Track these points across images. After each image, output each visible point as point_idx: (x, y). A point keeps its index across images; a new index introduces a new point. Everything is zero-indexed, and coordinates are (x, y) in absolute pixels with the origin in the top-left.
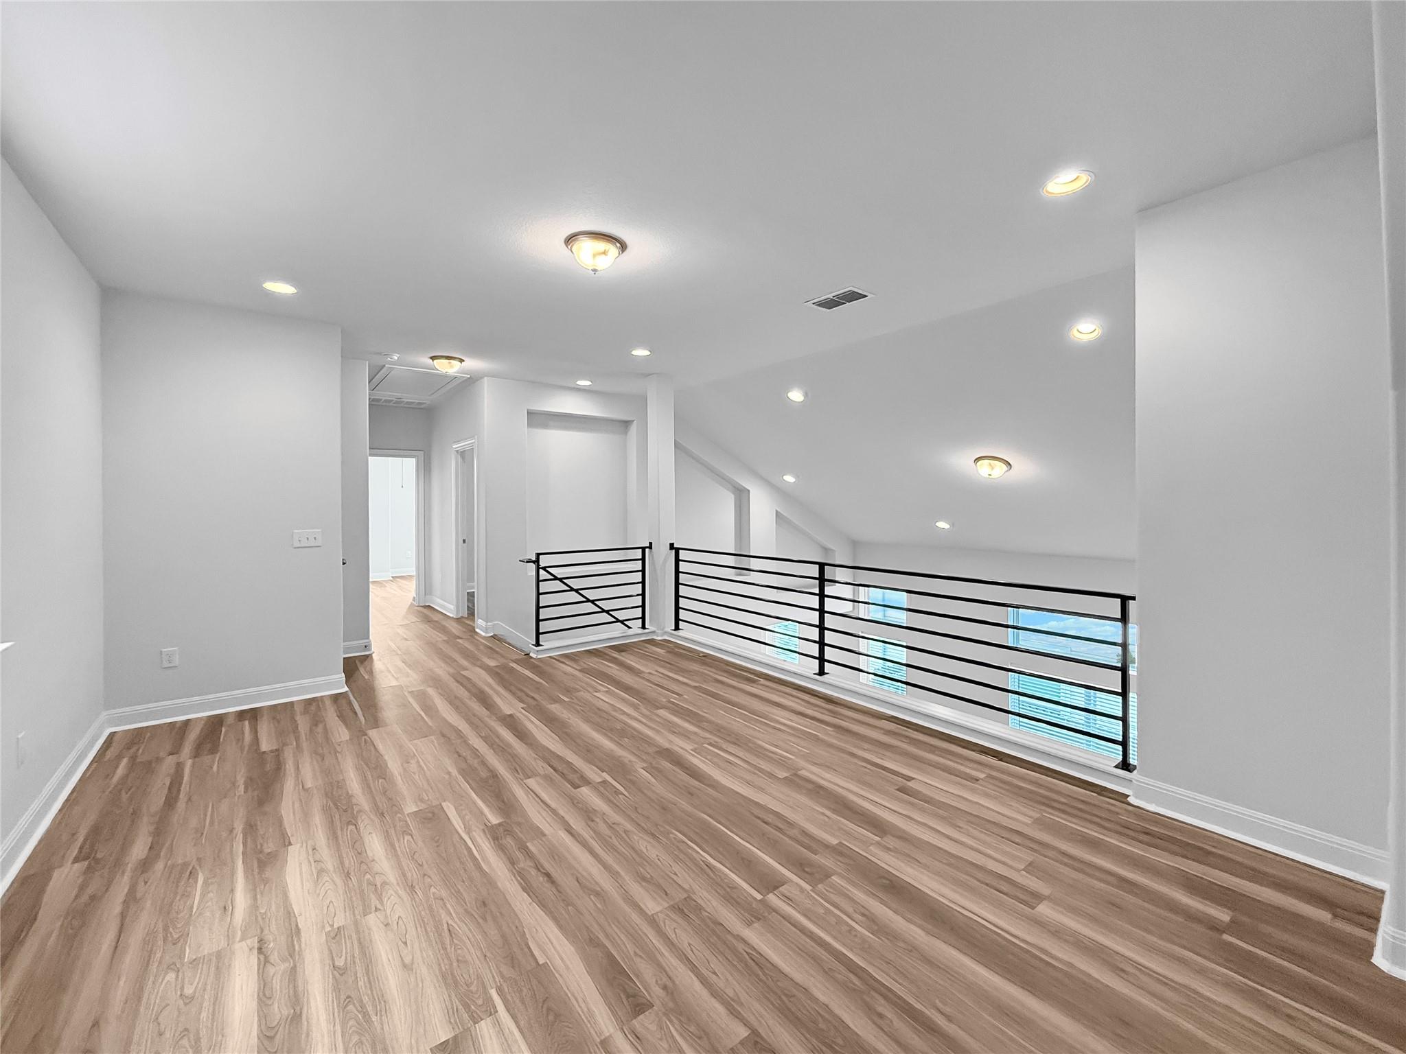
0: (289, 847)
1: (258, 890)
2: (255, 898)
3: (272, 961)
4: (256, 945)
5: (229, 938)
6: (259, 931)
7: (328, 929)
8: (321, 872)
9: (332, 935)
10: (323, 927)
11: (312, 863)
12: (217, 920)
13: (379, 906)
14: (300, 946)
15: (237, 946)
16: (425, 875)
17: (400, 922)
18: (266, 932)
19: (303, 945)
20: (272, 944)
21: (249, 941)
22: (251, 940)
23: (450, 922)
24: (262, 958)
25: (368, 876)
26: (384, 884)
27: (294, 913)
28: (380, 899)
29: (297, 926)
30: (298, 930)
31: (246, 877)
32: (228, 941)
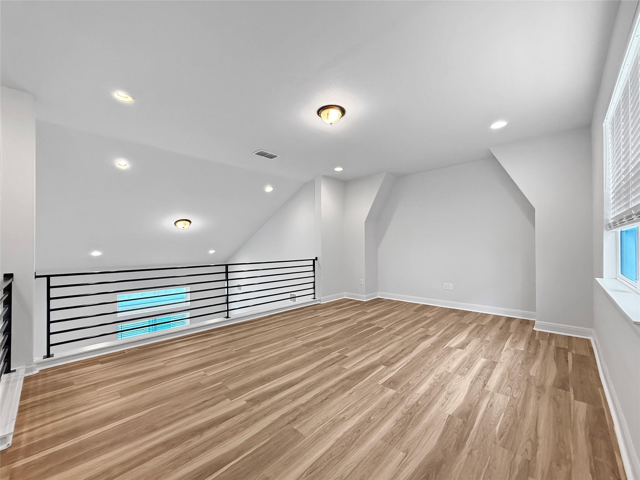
0: (451, 414)
1: (475, 404)
2: (478, 402)
3: (483, 380)
4: (486, 387)
5: (493, 396)
6: (483, 390)
7: (463, 377)
8: (449, 394)
9: (463, 375)
10: (464, 378)
11: (449, 399)
12: (495, 403)
13: (445, 372)
14: (474, 378)
15: (491, 390)
16: (424, 370)
17: (445, 366)
18: (481, 388)
19: (473, 378)
20: (481, 384)
21: (487, 389)
22: (486, 389)
23: (435, 358)
24: (485, 383)
25: (438, 381)
26: (436, 376)
27: (469, 387)
28: (443, 373)
29: (471, 384)
30: (471, 383)
31: (477, 413)
32: (494, 394)
